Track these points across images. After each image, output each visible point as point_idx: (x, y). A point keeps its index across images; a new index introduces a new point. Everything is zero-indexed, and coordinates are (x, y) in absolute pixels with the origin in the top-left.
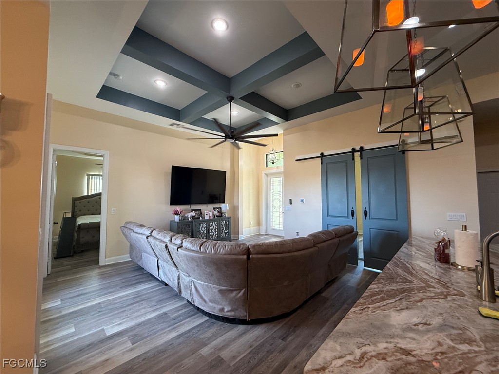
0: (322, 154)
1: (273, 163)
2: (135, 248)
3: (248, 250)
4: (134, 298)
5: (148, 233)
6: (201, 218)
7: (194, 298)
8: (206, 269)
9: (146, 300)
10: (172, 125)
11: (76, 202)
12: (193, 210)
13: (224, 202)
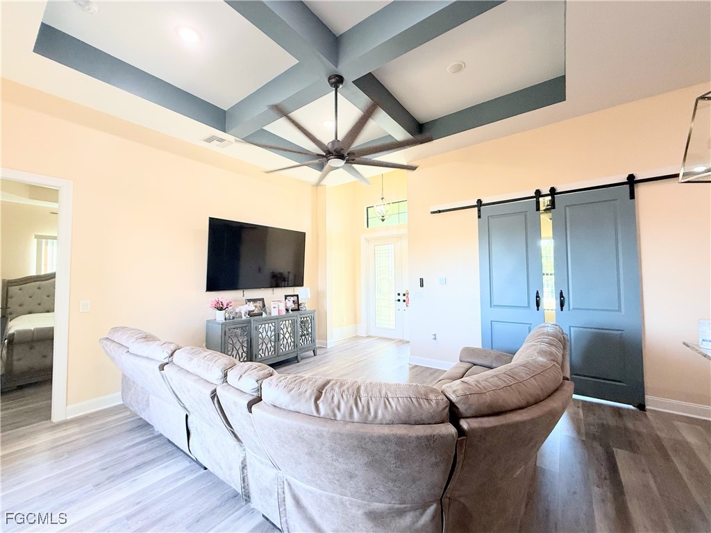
0: (479, 201)
1: (383, 220)
2: (134, 382)
3: (452, 406)
4: (128, 518)
5: (162, 357)
6: (264, 315)
7: (291, 523)
8: (336, 464)
9: (160, 520)
10: (210, 140)
11: (10, 288)
12: (249, 300)
13: (302, 285)
